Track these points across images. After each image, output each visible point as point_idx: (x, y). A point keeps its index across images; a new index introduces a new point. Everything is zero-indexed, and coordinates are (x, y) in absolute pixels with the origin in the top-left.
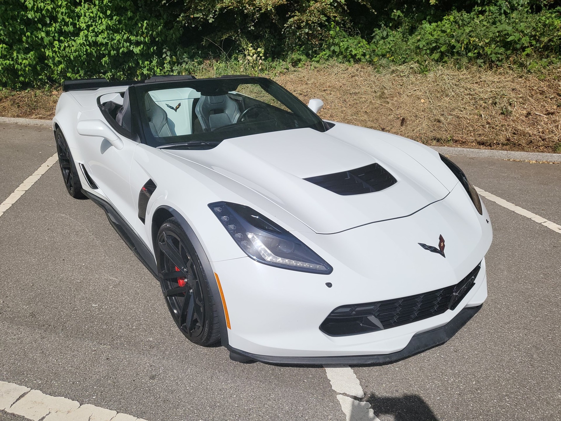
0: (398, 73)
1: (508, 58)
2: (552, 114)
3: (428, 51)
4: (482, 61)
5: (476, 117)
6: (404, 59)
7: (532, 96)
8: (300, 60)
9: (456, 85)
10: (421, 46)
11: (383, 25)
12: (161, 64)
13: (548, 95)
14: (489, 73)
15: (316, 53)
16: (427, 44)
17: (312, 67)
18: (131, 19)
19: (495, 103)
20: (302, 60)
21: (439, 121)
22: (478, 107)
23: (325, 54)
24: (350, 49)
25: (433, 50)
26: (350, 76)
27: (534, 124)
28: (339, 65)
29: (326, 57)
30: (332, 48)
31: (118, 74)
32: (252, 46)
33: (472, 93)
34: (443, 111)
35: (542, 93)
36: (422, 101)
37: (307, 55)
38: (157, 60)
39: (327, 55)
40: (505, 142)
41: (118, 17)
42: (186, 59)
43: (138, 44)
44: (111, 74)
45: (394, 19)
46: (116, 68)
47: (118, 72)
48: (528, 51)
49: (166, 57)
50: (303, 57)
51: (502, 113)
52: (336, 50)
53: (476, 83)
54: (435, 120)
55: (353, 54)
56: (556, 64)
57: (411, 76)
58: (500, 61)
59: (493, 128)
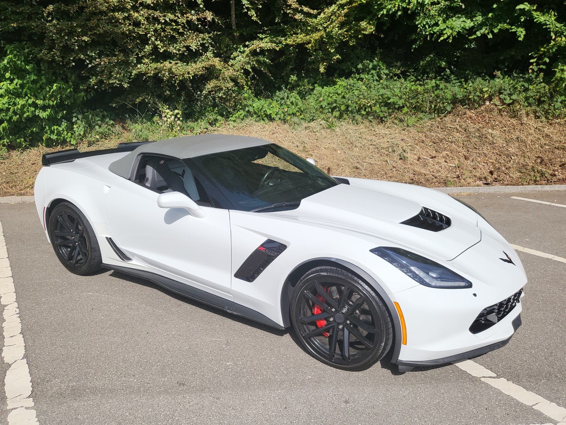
0: (311, 129)
1: (390, 115)
2: (435, 157)
3: (330, 110)
4: (372, 117)
5: (384, 162)
6: (312, 117)
7: (417, 144)
8: (216, 120)
9: (359, 138)
10: (324, 106)
11: (284, 88)
12: (70, 128)
13: (427, 143)
14: (381, 126)
15: (230, 113)
16: (329, 104)
17: (231, 126)
18: (34, 82)
19: (394, 151)
20: (219, 120)
21: (357, 168)
22: (383, 155)
23: (241, 114)
24: (264, 110)
25: (333, 109)
26: (271, 133)
27: (425, 165)
28: (256, 123)
29: (241, 117)
30: (247, 109)
31: (18, 140)
32: (168, 108)
33: (374, 143)
34: (358, 159)
35: (423, 142)
36: (339, 152)
37: (222, 115)
38: (66, 124)
39: (243, 115)
40: (411, 181)
41: (19, 81)
42: (99, 122)
43: (44, 108)
44: (8, 141)
45: (291, 83)
46: (14, 134)
47: (18, 138)
48: (405, 110)
49: (76, 121)
50: (219, 118)
51: (400, 159)
52: (251, 110)
53: (374, 135)
54: (354, 167)
55: (268, 113)
56: (424, 119)
57: (322, 131)
58: (386, 117)
59: (399, 171)
